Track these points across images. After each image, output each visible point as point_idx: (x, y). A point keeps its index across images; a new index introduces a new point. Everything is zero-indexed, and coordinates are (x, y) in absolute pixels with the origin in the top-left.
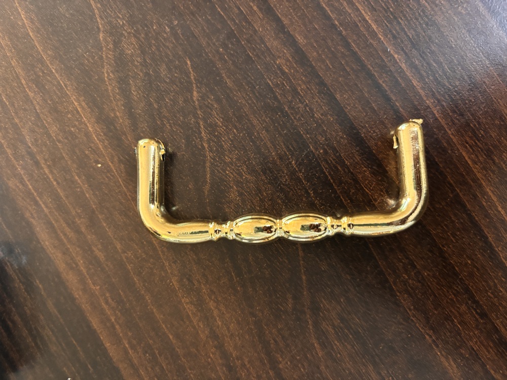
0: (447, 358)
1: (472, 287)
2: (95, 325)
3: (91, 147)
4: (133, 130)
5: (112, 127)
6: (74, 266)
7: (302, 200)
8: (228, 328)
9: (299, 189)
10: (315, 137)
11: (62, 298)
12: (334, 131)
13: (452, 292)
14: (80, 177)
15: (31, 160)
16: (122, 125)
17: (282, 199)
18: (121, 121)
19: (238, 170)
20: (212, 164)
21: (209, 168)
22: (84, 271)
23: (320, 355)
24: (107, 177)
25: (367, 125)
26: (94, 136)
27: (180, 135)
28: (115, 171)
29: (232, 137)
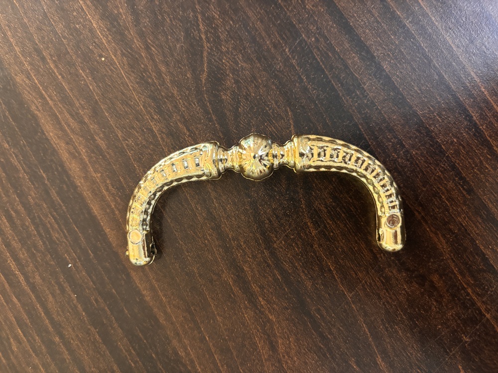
0: (436, 234)
1: (458, 164)
2: (95, 212)
3: (95, 42)
4: (135, 25)
5: (115, 23)
6: (77, 155)
7: (295, 85)
8: (225, 210)
9: (292, 75)
10: (307, 26)
11: (65, 186)
12: (325, 21)
13: (439, 169)
14: (84, 71)
15: (38, 56)
16: (124, 21)
17: (276, 85)
18: (124, 17)
19: (234, 58)
20: (209, 54)
21: (207, 58)
22: (86, 160)
23: (313, 234)
24: (111, 70)
25: (355, 15)
26: (98, 32)
27: (179, 29)
28: (117, 64)
29: (228, 28)
